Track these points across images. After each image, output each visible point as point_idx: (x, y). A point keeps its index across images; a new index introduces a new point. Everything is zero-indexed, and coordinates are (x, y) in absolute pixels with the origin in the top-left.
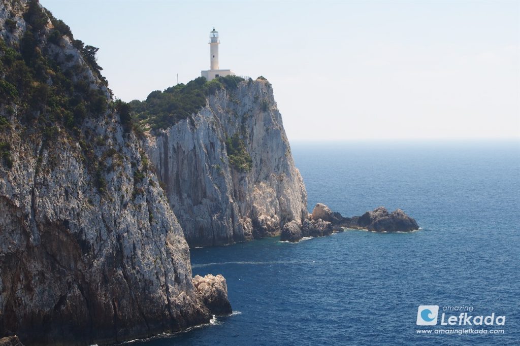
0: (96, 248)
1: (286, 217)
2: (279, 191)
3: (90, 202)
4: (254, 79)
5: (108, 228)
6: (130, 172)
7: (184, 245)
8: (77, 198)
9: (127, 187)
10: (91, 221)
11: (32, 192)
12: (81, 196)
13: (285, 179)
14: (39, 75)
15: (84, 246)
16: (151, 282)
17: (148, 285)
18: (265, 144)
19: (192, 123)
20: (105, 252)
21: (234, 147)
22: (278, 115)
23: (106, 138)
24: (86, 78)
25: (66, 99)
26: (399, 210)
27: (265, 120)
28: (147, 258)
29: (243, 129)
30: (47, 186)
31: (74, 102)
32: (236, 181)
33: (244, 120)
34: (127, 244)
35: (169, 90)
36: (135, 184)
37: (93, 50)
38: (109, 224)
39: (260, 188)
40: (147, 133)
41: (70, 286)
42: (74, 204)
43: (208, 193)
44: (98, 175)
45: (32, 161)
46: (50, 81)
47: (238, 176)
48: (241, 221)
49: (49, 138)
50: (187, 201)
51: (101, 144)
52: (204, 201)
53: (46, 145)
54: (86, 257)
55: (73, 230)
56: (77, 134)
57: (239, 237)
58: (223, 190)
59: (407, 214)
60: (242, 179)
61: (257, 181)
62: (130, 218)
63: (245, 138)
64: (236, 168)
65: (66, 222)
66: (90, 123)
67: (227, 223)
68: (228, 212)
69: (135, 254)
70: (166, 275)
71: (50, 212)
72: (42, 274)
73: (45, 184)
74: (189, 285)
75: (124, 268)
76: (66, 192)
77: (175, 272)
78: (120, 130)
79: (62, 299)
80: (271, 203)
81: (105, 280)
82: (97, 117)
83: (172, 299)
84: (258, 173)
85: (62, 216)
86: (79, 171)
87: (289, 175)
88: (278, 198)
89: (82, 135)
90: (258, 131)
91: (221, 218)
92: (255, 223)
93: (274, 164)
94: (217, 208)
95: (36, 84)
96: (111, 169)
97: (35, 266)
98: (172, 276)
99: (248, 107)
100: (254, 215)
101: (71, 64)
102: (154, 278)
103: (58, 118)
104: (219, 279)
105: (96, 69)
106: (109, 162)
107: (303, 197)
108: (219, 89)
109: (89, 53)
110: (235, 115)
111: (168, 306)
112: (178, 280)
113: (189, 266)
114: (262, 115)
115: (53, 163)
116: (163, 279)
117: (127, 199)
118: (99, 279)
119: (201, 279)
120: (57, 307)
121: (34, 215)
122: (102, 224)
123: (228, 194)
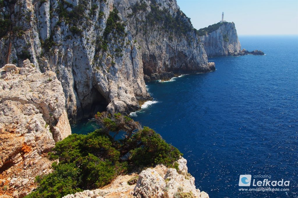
0: (188, 56)
1: (235, 51)
2: (234, 46)
3: (188, 48)
4: (231, 22)
5: (191, 53)
6: (196, 42)
7: (206, 56)
8: (185, 47)
9: (195, 45)
10: (187, 51)
11: (176, 46)
12: (186, 47)
13: (236, 43)
14: (179, 24)
15: (186, 56)
16: (199, 63)
17: (198, 64)
18: (232, 36)
19: (216, 32)
20: (190, 57)
21: (225, 37)
22: (235, 30)
23: (191, 36)
24: (188, 24)
25: (184, 28)
26: (260, 51)
27: (232, 31)
28: (198, 59)
29: (227, 33)
30: (179, 45)
31: (185, 29)
32: (225, 44)
33: (228, 31)
34: (194, 56)
35: (213, 25)
36: (197, 44)
37: (190, 19)
38: (191, 52)
39: (230, 45)
40: (206, 34)
41: (183, 63)
42: (184, 48)
43: (219, 46)
44: (189, 43)
45: (177, 40)
46: (181, 25)
47: (225, 43)
48: (225, 52)
49: (180, 36)
50: (214, 48)
51: (190, 37)
52: (218, 48)
53: (179, 37)
54: (186, 58)
55: (184, 53)
56: (186, 35)
57: (225, 55)
58: (222, 45)
59: (262, 51)
60: (226, 43)
61: (230, 44)
62: (195, 51)
63: (228, 35)
64: (225, 41)
65: (183, 52)
66: (188, 33)
67: (222, 52)
68: (223, 50)
69: (196, 58)
70: (202, 62)
71: (180, 50)
72: (178, 61)
73: (179, 44)
74: (206, 64)
75: (194, 60)
76: (183, 46)
77: (204, 61)
78: (194, 34)
79: (181, 66)
80: (232, 48)
81: (190, 62)
82: (190, 32)
83: (203, 66)
84: (230, 42)
85: (182, 51)
86: (186, 42)
87: (237, 43)
88: (234, 47)
89: (187, 35)
90: (231, 33)
91: (221, 51)
92: (228, 52)
93: (234, 40)
94: (220, 49)
95: (178, 26)
96: (192, 42)
97: (176, 60)
98: (203, 62)
99: (229, 28)
100: (228, 51)
101: (185, 22)
102: (199, 62)
103: (182, 32)
104: (213, 63)
105: (190, 22)
106: (192, 40)
107: (240, 47)
108: (223, 25)
109: (189, 19)
110: (226, 30)
111: (202, 68)
112: (204, 63)
113: (207, 61)
114: (232, 30)
115: (181, 41)
116: (201, 63)
117: (195, 47)
118: (188, 62)
119: (210, 63)
120: (180, 67)
121: (176, 50)
122: (190, 52)
123: (223, 47)
